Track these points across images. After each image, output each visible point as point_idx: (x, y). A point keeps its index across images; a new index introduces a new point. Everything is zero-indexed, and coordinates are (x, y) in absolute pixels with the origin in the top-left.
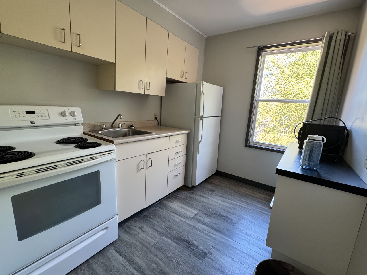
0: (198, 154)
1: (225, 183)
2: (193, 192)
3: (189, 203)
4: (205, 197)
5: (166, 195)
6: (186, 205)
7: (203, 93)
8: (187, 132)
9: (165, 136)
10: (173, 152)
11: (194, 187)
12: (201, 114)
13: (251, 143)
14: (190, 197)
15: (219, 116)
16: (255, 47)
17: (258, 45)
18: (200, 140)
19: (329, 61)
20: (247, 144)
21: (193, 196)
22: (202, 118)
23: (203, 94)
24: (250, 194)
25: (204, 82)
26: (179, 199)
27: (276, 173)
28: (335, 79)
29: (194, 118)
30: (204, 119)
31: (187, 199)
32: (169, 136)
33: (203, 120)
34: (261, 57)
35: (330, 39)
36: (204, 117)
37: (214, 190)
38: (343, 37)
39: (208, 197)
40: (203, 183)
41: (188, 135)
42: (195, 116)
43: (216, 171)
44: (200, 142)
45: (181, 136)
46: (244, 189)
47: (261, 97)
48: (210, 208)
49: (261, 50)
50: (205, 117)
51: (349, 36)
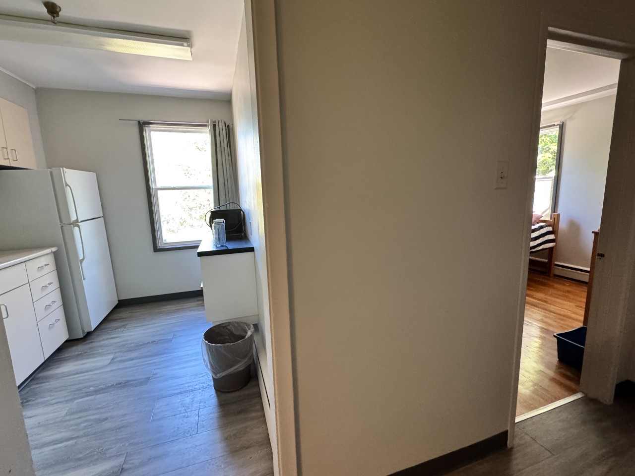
0: (84, 279)
1: (138, 311)
2: (91, 341)
3: (94, 354)
4: (117, 337)
5: (44, 361)
6: (88, 358)
7: (67, 185)
8: (54, 249)
9: (19, 262)
10: (37, 286)
11: (89, 334)
12: (74, 218)
13: (160, 245)
14: (90, 348)
15: (100, 217)
16: (134, 120)
17: (139, 119)
18: (81, 258)
19: (218, 149)
20: (156, 249)
21: (94, 345)
22: (76, 223)
23: (68, 187)
24: (178, 308)
25: (64, 169)
26: (69, 359)
27: (198, 256)
28: (228, 166)
29: (60, 226)
30: (80, 224)
31: (86, 352)
32: (25, 262)
33: (78, 226)
34: (144, 132)
35: (214, 126)
36: (80, 221)
37: (126, 325)
38: (224, 127)
39: (121, 335)
40: (103, 325)
41: (56, 255)
42: (61, 221)
43: (117, 302)
44: (82, 261)
45: (43, 258)
46: (168, 307)
47: (159, 185)
48: (131, 344)
49: (142, 126)
50: (82, 221)
51: (228, 126)
